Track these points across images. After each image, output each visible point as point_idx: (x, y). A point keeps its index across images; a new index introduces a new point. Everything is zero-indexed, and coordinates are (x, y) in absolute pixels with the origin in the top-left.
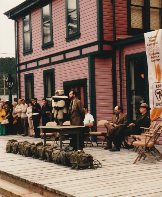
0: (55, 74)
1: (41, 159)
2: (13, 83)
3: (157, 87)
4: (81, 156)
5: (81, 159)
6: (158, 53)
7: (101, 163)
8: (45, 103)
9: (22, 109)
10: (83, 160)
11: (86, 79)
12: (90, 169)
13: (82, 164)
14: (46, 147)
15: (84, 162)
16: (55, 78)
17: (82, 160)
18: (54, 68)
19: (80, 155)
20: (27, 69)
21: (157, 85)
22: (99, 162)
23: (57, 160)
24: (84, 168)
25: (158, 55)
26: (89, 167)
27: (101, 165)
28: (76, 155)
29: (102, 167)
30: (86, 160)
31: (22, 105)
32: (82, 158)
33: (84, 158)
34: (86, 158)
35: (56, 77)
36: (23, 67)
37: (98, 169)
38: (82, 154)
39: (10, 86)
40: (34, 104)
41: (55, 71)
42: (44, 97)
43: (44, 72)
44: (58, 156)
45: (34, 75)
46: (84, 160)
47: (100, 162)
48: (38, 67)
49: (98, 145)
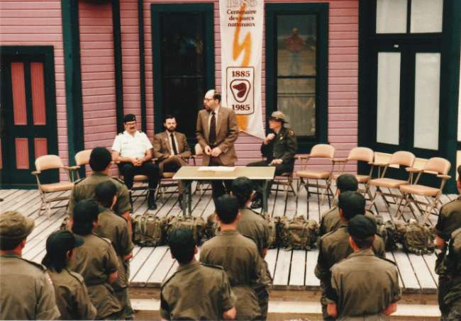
3: (233, 76)
6: (254, 12)
21: (233, 72)
25: (253, 15)
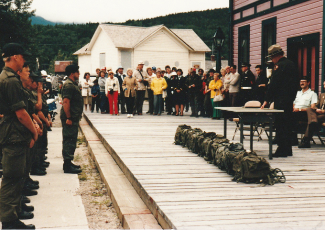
0: (278, 26)
1: (206, 158)
2: (223, 40)
4: (247, 160)
5: (246, 165)
7: (285, 175)
8: (259, 72)
9: (230, 80)
10: (250, 167)
11: (318, 34)
12: (261, 183)
13: (248, 174)
14: (214, 140)
15: (252, 170)
16: (277, 32)
17: (248, 168)
18: (276, 17)
19: (246, 158)
20: (243, 20)
22: (282, 173)
23: (220, 163)
24: (252, 181)
26: (261, 181)
27: (285, 178)
28: (240, 158)
29: (286, 182)
30: (256, 168)
31: (231, 74)
32: (248, 165)
33: (251, 165)
34: (256, 164)
35: (278, 30)
36: (237, 16)
37: (276, 185)
38: (250, 157)
39: (219, 44)
40: (246, 73)
41: (278, 21)
42: (260, 62)
43: (263, 22)
44: (222, 157)
45: (251, 28)
46: (252, 168)
47: (284, 173)
48: (256, 15)
49: (323, 144)
